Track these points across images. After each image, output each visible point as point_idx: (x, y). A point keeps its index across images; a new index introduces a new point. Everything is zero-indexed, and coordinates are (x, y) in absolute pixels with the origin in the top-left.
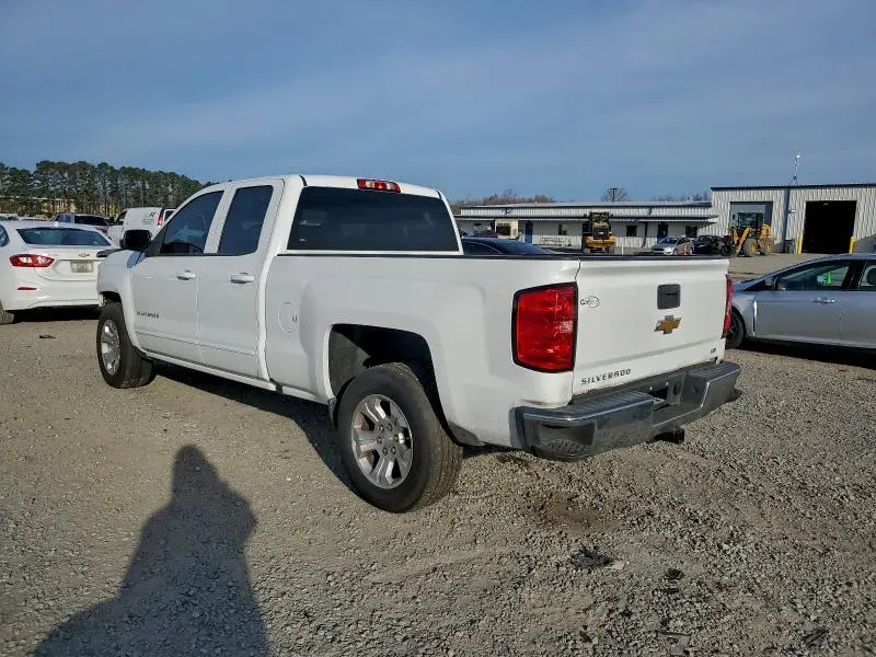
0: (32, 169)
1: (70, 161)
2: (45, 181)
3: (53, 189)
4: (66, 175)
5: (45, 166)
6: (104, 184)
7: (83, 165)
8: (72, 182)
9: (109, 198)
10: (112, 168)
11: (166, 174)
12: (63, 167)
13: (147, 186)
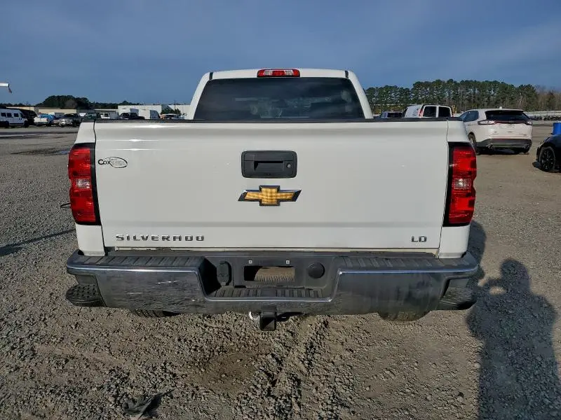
0: (411, 87)
1: (431, 80)
2: (417, 94)
3: (420, 98)
4: (428, 89)
5: (418, 85)
6: (449, 93)
7: (439, 82)
8: (431, 93)
9: (452, 101)
10: (455, 82)
11: (491, 83)
12: (427, 84)
13: (476, 91)
